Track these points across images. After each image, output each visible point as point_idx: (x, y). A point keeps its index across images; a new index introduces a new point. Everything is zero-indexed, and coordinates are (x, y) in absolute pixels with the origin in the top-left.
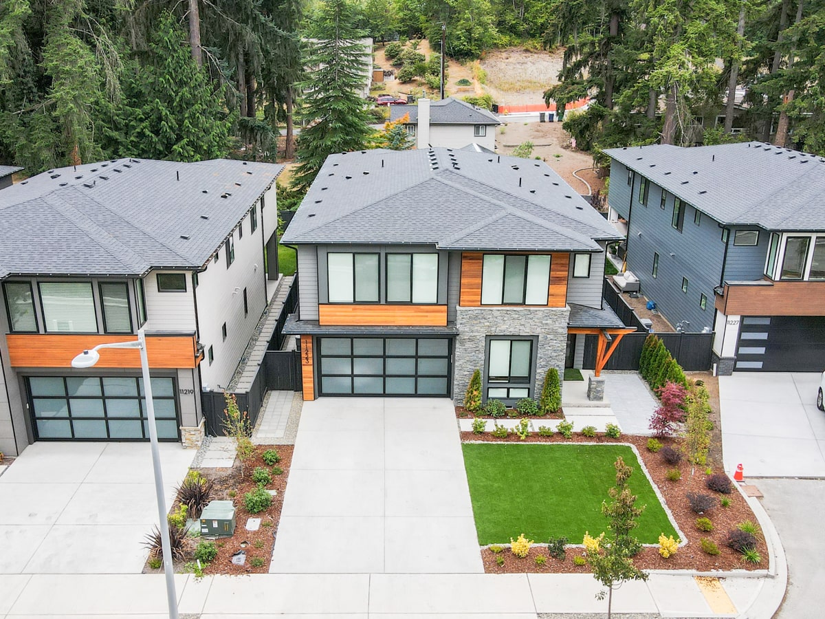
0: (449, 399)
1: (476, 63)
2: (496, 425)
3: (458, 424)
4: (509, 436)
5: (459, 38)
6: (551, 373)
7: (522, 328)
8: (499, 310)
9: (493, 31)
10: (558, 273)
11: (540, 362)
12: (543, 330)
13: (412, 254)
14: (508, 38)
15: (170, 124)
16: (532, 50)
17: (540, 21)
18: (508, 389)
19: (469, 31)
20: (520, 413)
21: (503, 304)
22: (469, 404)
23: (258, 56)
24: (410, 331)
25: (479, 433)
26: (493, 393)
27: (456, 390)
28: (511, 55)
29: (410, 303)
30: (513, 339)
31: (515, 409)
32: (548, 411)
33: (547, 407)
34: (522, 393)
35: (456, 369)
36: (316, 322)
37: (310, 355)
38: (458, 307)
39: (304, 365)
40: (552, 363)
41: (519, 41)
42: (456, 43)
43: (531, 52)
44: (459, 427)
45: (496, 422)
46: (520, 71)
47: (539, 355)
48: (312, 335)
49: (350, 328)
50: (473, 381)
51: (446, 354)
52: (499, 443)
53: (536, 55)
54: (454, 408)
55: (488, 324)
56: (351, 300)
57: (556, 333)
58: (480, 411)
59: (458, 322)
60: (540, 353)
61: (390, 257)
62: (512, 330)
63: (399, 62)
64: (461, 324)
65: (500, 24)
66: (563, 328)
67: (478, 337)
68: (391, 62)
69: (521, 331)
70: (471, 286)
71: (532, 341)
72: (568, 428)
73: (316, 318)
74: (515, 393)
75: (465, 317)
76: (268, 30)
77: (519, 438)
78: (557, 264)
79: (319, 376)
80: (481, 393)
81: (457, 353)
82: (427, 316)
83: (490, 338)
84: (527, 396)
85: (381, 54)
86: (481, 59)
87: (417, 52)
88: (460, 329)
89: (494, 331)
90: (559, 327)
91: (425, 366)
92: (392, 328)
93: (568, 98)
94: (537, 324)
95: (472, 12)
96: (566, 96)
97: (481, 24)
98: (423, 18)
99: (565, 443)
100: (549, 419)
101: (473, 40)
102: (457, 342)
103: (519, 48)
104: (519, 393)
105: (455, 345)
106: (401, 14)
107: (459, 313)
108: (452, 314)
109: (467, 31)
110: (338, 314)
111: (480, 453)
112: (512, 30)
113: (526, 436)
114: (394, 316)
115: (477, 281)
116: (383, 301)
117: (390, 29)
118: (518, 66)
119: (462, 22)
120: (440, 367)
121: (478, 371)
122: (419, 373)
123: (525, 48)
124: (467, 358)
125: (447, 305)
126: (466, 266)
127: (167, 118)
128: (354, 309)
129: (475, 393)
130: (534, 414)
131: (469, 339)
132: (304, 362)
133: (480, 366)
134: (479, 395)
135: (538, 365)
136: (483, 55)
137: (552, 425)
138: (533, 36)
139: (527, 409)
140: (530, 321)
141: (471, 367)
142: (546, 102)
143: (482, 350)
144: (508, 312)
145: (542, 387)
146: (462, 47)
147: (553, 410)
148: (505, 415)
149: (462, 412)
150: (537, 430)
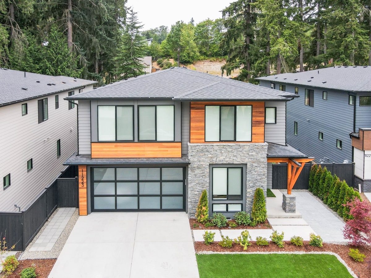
0: (185, 212)
1: (192, 65)
2: (222, 237)
3: (192, 234)
4: (234, 246)
5: (185, 57)
6: (258, 192)
7: (235, 158)
8: (218, 145)
9: (198, 54)
10: (257, 118)
11: (249, 184)
12: (250, 160)
13: (156, 106)
14: (203, 57)
15: (51, 71)
16: (213, 61)
17: (215, 51)
18: (227, 204)
19: (189, 54)
20: (238, 224)
21: (221, 141)
22: (199, 217)
23: (98, 48)
24: (155, 161)
25: (209, 243)
26: (217, 208)
27: (189, 206)
28: (205, 63)
29: (155, 141)
30: (229, 167)
31: (234, 220)
32: (258, 222)
33: (258, 219)
34: (238, 208)
35: (189, 189)
36: (89, 156)
37: (85, 181)
38: (189, 144)
39: (81, 188)
40: (258, 184)
41: (208, 58)
42: (184, 58)
43: (213, 62)
44: (193, 237)
45: (221, 232)
46: (209, 68)
47: (248, 179)
48: (87, 166)
49: (113, 160)
50: (202, 199)
51: (182, 179)
52: (226, 253)
53: (214, 63)
54: (188, 220)
55: (211, 156)
56: (114, 139)
57: (259, 162)
58: (208, 223)
59: (190, 154)
60: (249, 177)
61: (141, 109)
62: (228, 160)
63: (162, 66)
64: (191, 156)
65: (200, 52)
66: (264, 158)
67: (204, 165)
68: (159, 66)
69: (234, 161)
70: (197, 128)
71: (242, 168)
72: (280, 238)
73: (89, 153)
74: (232, 208)
75: (194, 150)
76: (103, 38)
77: (242, 249)
78: (256, 112)
79: (92, 196)
80: (208, 209)
81: (189, 178)
82: (167, 151)
83: (213, 166)
84: (240, 210)
85: (155, 63)
86: (194, 64)
87: (169, 62)
88: (191, 160)
89: (215, 161)
90: (261, 157)
91: (168, 188)
92: (143, 159)
93: (232, 68)
94: (246, 155)
95: (189, 47)
96: (231, 67)
97: (193, 51)
98: (171, 51)
99: (280, 253)
100: (260, 228)
101: (190, 57)
102: (189, 169)
103: (208, 60)
104: (235, 208)
105: (188, 172)
106: (163, 50)
107: (189, 148)
108: (185, 149)
109: (188, 54)
110: (104, 149)
111: (212, 265)
112: (205, 54)
113: (248, 246)
114: (144, 151)
115: (201, 125)
116: (136, 140)
117: (159, 55)
118: (208, 66)
119: (186, 51)
120: (177, 188)
121: (205, 191)
122: (163, 193)
123: (210, 60)
124: (197, 182)
125: (181, 142)
126: (194, 113)
127: (50, 68)
128: (116, 146)
129: (204, 208)
130: (249, 225)
131: (197, 167)
132: (80, 185)
133: (207, 188)
134: (207, 210)
135: (248, 186)
136: (194, 63)
137: (266, 235)
138: (213, 56)
139: (242, 221)
140: (240, 153)
141: (199, 188)
142: (222, 71)
143: (207, 175)
144: (225, 147)
145: (252, 202)
146: (186, 59)
147: (262, 221)
148: (226, 226)
149: (195, 224)
150: (254, 240)
